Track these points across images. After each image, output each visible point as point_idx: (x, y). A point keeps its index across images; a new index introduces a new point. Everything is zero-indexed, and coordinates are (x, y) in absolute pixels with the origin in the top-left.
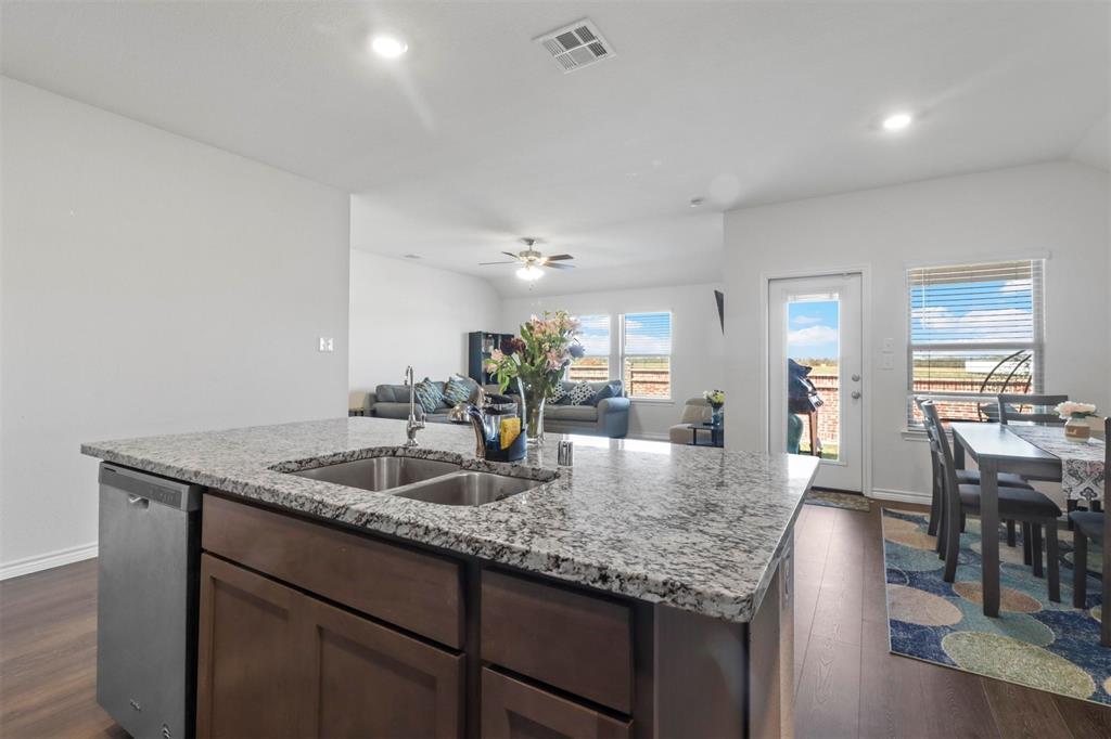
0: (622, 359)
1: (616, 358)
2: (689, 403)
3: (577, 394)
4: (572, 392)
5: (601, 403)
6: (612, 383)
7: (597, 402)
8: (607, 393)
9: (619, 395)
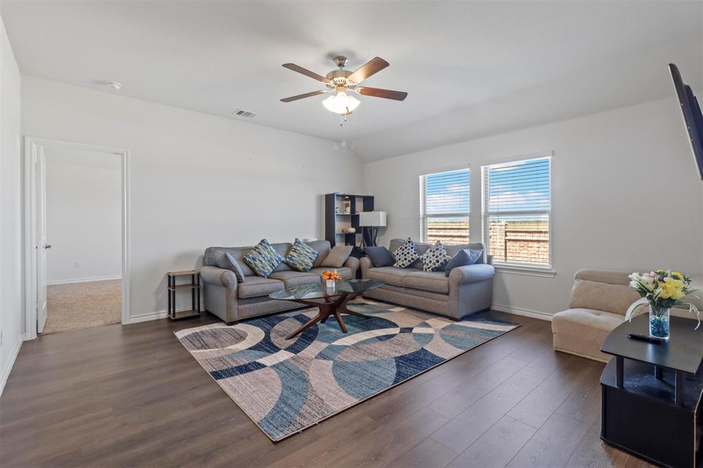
0: (486, 217)
1: (477, 218)
2: (581, 277)
3: (429, 258)
4: (425, 256)
5: (454, 272)
6: (471, 247)
7: (450, 270)
8: (462, 260)
9: (480, 261)
